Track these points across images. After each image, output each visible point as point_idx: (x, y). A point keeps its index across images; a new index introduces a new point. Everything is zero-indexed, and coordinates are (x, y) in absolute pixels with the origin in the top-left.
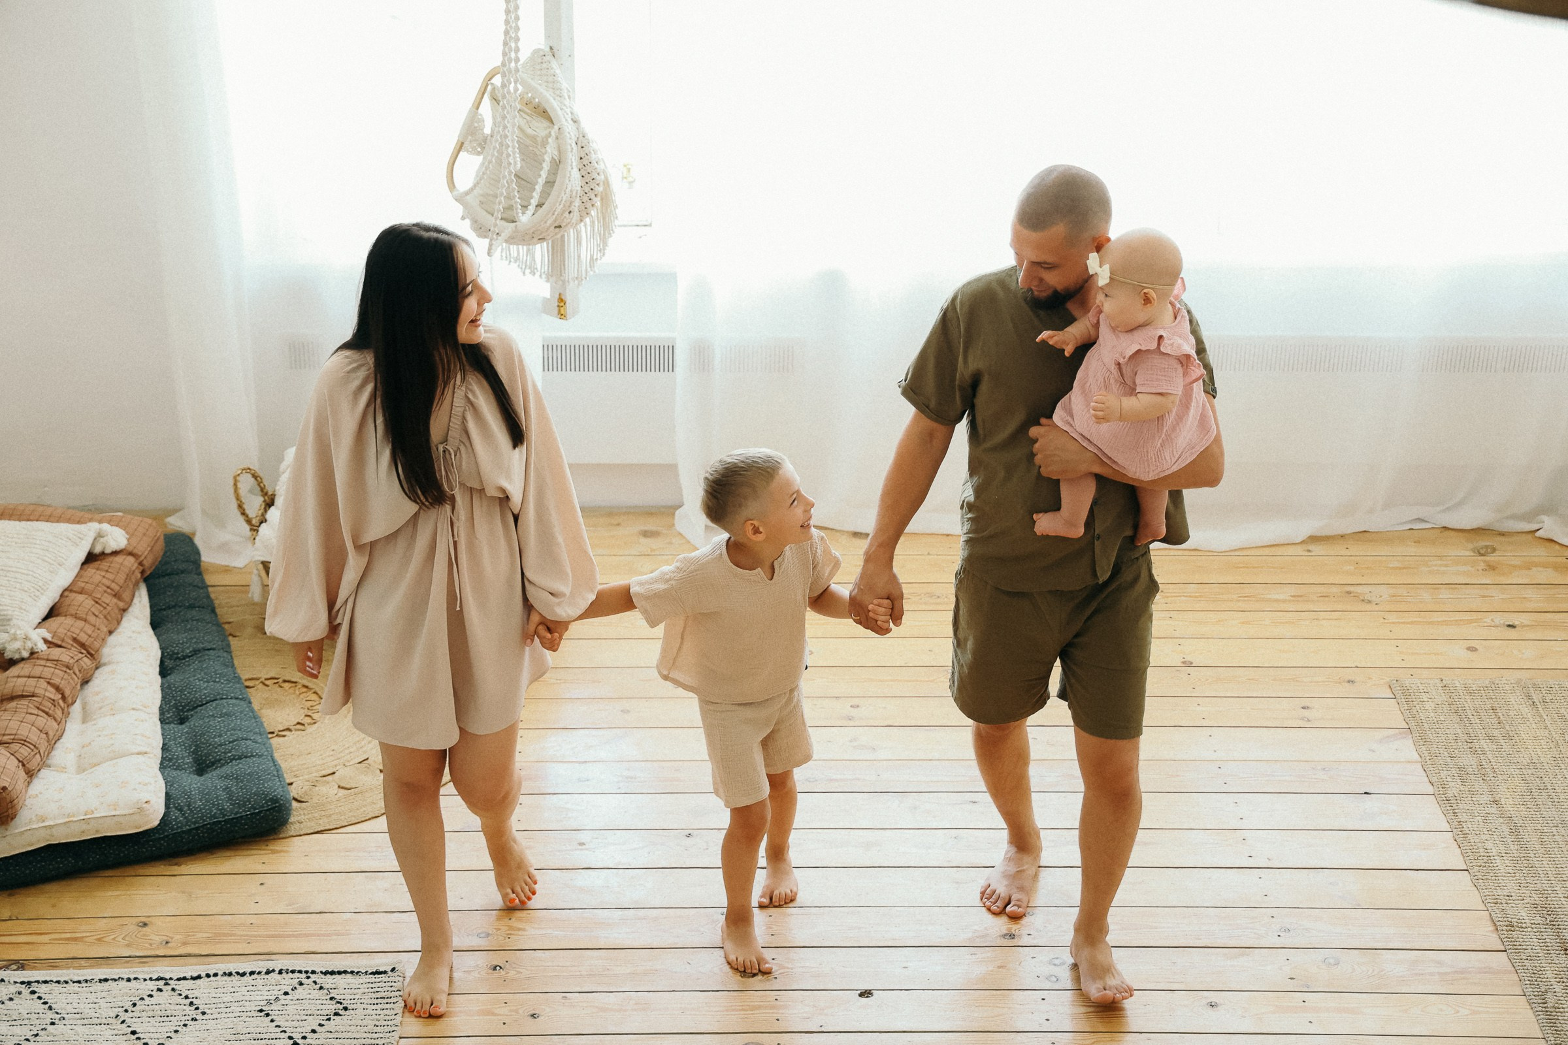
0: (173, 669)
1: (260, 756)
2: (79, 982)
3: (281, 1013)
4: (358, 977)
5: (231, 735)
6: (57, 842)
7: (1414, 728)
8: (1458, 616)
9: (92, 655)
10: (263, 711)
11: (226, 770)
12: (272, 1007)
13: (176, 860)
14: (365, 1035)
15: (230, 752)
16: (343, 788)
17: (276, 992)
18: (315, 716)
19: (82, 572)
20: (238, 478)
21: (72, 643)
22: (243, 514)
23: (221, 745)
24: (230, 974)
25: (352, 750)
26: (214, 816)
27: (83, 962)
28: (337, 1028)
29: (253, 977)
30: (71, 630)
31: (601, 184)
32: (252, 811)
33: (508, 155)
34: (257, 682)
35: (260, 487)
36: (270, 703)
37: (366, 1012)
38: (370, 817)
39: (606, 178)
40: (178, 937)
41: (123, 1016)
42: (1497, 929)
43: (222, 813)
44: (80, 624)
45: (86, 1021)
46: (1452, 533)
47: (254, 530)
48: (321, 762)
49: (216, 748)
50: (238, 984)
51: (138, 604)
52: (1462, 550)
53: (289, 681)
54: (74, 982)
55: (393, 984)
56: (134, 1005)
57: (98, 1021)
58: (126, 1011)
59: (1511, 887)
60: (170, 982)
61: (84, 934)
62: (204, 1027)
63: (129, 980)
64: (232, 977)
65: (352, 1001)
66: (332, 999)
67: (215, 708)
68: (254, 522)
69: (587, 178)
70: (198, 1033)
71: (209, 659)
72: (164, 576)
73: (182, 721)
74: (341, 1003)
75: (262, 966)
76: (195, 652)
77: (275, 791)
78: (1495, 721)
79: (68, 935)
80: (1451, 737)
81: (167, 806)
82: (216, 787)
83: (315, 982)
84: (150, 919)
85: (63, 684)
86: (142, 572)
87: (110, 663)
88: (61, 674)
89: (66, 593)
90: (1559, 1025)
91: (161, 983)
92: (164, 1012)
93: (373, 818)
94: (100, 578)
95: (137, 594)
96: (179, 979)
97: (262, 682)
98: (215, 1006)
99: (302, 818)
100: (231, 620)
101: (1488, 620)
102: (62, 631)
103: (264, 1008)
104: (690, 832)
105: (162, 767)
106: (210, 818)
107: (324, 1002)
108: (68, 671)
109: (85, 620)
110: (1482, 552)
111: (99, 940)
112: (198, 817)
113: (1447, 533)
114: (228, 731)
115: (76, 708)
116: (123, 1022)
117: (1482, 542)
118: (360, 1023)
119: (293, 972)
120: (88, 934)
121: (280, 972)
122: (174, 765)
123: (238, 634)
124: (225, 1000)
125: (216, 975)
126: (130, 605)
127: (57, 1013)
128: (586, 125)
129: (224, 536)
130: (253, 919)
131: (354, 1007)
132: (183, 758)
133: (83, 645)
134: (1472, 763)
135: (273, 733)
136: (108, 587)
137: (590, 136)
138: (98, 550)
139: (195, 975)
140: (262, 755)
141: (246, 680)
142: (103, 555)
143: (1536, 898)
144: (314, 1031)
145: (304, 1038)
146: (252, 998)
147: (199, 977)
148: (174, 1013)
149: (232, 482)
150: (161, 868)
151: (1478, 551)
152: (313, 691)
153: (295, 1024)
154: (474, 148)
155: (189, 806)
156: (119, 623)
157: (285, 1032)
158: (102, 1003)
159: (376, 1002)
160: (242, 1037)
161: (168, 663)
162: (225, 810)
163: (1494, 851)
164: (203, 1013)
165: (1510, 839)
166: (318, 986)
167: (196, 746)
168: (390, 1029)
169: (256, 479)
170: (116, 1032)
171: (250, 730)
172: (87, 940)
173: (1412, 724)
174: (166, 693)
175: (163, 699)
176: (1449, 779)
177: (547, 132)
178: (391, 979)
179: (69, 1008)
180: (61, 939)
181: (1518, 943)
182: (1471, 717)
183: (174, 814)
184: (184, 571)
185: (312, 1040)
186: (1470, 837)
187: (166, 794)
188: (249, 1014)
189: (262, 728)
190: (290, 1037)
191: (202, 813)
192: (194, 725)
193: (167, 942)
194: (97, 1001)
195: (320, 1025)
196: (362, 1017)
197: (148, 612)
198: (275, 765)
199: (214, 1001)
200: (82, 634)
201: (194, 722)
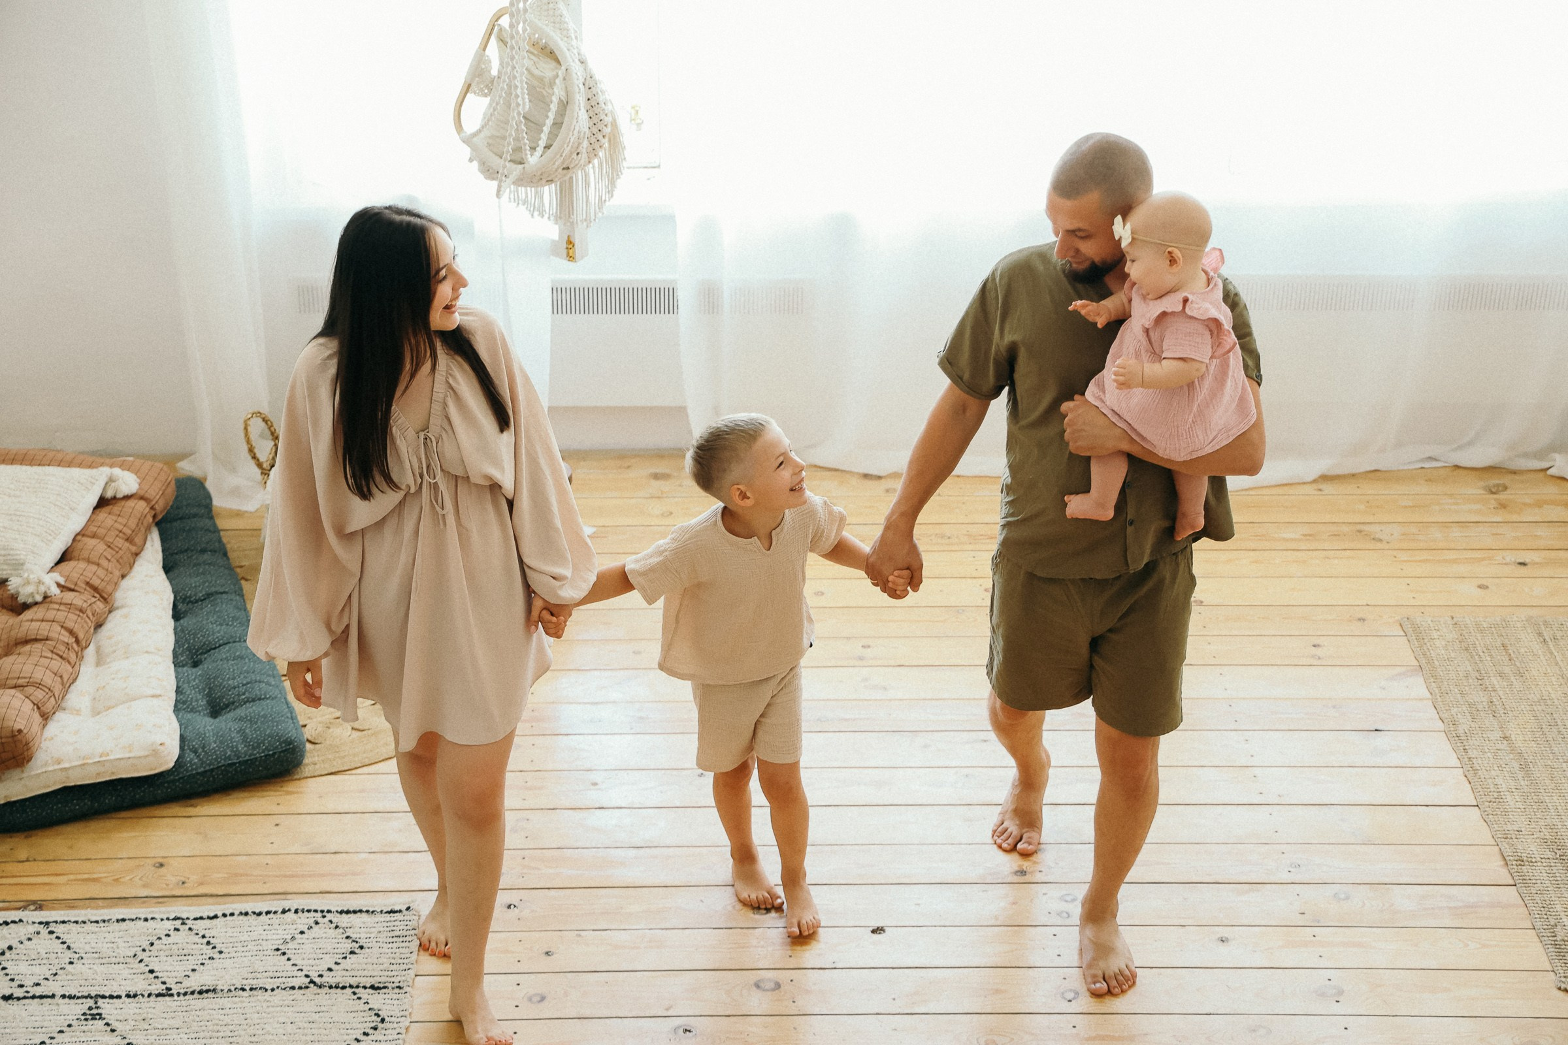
0: (186, 613)
1: (273, 699)
2: (97, 922)
3: (297, 951)
4: (373, 916)
5: (245, 677)
6: (73, 784)
7: (1424, 665)
8: (1470, 555)
9: (105, 599)
11: (240, 712)
12: (289, 946)
13: (193, 802)
14: (381, 973)
15: (244, 694)
16: (356, 730)
17: (293, 932)
19: (94, 516)
20: (248, 422)
21: (85, 587)
22: (254, 457)
23: (234, 688)
24: (246, 914)
26: (229, 758)
27: (100, 903)
28: (353, 966)
29: (269, 916)
30: (84, 574)
31: (609, 126)
32: (266, 753)
33: (517, 96)
35: (271, 431)
37: (381, 950)
38: (383, 758)
39: (614, 120)
40: (193, 878)
41: (141, 955)
42: (1507, 864)
43: (236, 755)
44: (94, 568)
45: (104, 961)
46: (1464, 472)
49: (230, 691)
50: (255, 923)
51: (150, 548)
52: (1474, 488)
54: (91, 922)
55: (408, 923)
56: (152, 944)
57: (117, 960)
58: (144, 950)
59: (1521, 822)
60: (187, 922)
61: (101, 875)
62: (221, 966)
63: (146, 920)
64: (249, 917)
65: (368, 940)
66: (347, 937)
67: (229, 651)
68: (265, 466)
69: (595, 120)
70: (215, 972)
71: (221, 602)
72: (176, 520)
73: (195, 665)
74: (357, 942)
75: (277, 905)
76: (208, 596)
77: (289, 733)
78: (1505, 658)
79: (86, 876)
80: (1462, 674)
81: (182, 748)
82: (230, 729)
83: (331, 921)
84: (166, 860)
85: (76, 628)
86: (154, 517)
87: (122, 607)
88: (75, 617)
89: (79, 538)
91: (178, 923)
92: (181, 951)
93: (386, 759)
94: (113, 522)
95: (149, 538)
96: (196, 919)
98: (231, 945)
99: (316, 759)
100: (243, 564)
101: (1499, 558)
102: (75, 575)
103: (280, 947)
105: (177, 710)
106: (225, 760)
107: (340, 940)
108: (81, 614)
109: (98, 565)
110: (1494, 490)
111: (115, 880)
112: (213, 759)
113: (1459, 471)
114: (241, 673)
115: (90, 651)
116: (141, 961)
117: (1494, 481)
118: (375, 961)
119: (309, 911)
120: (104, 875)
121: (296, 911)
122: (188, 707)
123: (249, 578)
124: (243, 939)
125: (232, 914)
126: (142, 550)
127: (76, 953)
128: (593, 66)
129: (234, 481)
130: (269, 860)
131: (370, 945)
132: (197, 701)
133: (95, 589)
134: (1483, 699)
136: (120, 532)
137: (597, 77)
138: (109, 494)
139: (212, 915)
140: (276, 697)
142: (115, 499)
143: (1546, 833)
144: (330, 970)
145: (321, 976)
146: (269, 937)
147: (216, 917)
148: (192, 952)
149: (242, 427)
150: (175, 809)
151: (1490, 490)
153: (312, 962)
154: (482, 90)
155: (203, 747)
156: (131, 567)
157: (302, 970)
158: (120, 942)
159: (391, 940)
160: (259, 976)
161: (180, 606)
162: (239, 751)
163: (1504, 787)
164: (221, 952)
165: (1520, 775)
166: (334, 925)
167: (209, 688)
168: (405, 967)
169: (266, 423)
170: (134, 971)
171: (264, 674)
172: (104, 880)
173: (1423, 661)
174: (180, 637)
175: (177, 642)
176: (1459, 716)
177: (555, 73)
178: (406, 918)
179: (88, 948)
180: (79, 880)
181: (1528, 878)
182: (1481, 654)
183: (190, 756)
184: (195, 516)
185: (329, 979)
186: (1480, 773)
187: (181, 735)
188: (265, 953)
189: (275, 672)
190: (307, 976)
191: (216, 755)
192: (208, 668)
193: (183, 883)
194: (116, 940)
195: (336, 963)
196: (379, 956)
197: (160, 556)
198: (288, 707)
199: (231, 940)
200: (95, 578)
201: (208, 665)
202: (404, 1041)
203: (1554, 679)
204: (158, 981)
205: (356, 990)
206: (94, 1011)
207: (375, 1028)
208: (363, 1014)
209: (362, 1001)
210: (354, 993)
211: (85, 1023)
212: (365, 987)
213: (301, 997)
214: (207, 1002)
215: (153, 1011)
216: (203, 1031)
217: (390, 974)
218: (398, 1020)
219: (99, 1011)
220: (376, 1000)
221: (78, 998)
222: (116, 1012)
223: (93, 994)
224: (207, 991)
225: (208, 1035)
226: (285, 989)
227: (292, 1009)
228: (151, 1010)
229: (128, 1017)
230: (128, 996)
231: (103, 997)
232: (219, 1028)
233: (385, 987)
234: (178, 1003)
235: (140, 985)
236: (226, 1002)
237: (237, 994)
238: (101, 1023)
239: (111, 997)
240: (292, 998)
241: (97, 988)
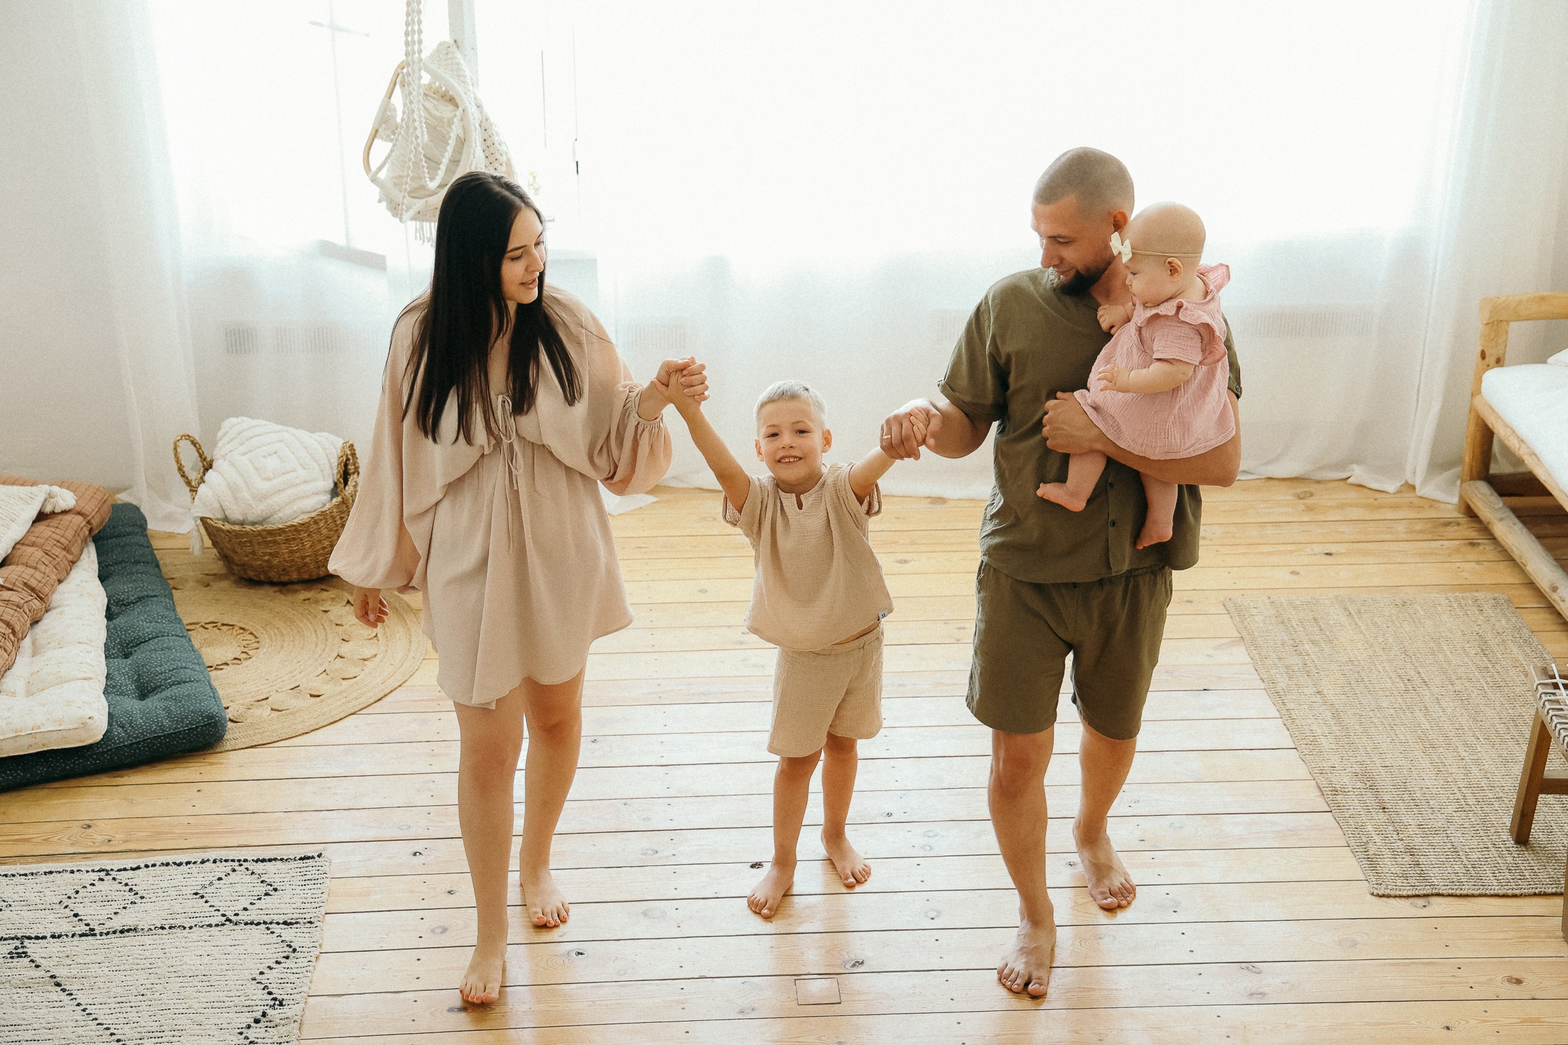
0: (118, 615)
1: (198, 681)
2: (26, 875)
3: (215, 895)
4: (287, 863)
5: (171, 664)
6: (6, 755)
7: (1246, 637)
8: (1282, 548)
9: (41, 599)
10: (203, 649)
11: (167, 693)
12: (207, 890)
13: (120, 773)
14: (294, 911)
15: (170, 678)
16: (275, 710)
17: (211, 879)
18: (250, 652)
19: (33, 529)
20: (178, 443)
21: (22, 587)
22: (183, 476)
23: (161, 673)
24: (168, 864)
25: (284, 679)
26: (155, 732)
27: (30, 859)
28: (267, 906)
29: (189, 866)
30: (23, 576)
31: (504, 165)
32: (190, 727)
33: (415, 129)
34: (198, 626)
35: (199, 453)
36: (210, 643)
37: (294, 892)
38: (300, 733)
39: (508, 159)
40: (118, 836)
41: (66, 902)
42: (1323, 794)
43: (161, 729)
44: (31, 571)
45: (31, 908)
46: (1276, 483)
47: (194, 491)
48: (256, 689)
49: (157, 676)
50: (175, 872)
51: (87, 559)
52: (1285, 495)
53: (227, 625)
54: (20, 875)
55: (320, 868)
56: (77, 892)
57: (43, 907)
58: (69, 898)
59: (1335, 760)
60: (111, 873)
61: (32, 836)
62: (142, 909)
63: (72, 872)
64: (170, 867)
65: (282, 884)
66: (262, 882)
67: (157, 644)
68: (193, 484)
69: (491, 159)
70: (137, 914)
71: (152, 604)
72: (111, 538)
73: (126, 656)
74: (271, 885)
75: (198, 856)
76: (140, 599)
77: (211, 709)
78: (1316, 629)
79: (16, 837)
80: (1279, 643)
81: (110, 724)
82: (156, 707)
83: (247, 869)
84: (94, 822)
85: (13, 621)
86: (91, 530)
87: (59, 606)
88: (12, 612)
89: (18, 546)
90: (1379, 869)
91: (102, 874)
92: (104, 897)
93: (303, 734)
94: (50, 533)
95: (85, 550)
96: (119, 870)
97: (202, 626)
98: (153, 891)
99: (237, 735)
100: (174, 576)
101: (1308, 550)
102: (13, 577)
103: (198, 891)
104: (595, 738)
105: (106, 692)
106: (150, 734)
107: (256, 884)
108: (18, 609)
109: (36, 568)
110: (1302, 496)
111: (45, 840)
112: (139, 733)
113: (1271, 482)
114: (168, 661)
115: (27, 643)
116: (66, 907)
117: (1301, 489)
118: (290, 901)
119: (226, 861)
120: (35, 836)
121: (215, 862)
122: (117, 691)
123: (180, 587)
124: (162, 886)
125: (154, 865)
126: (78, 559)
127: (4, 901)
128: (487, 108)
129: (169, 508)
130: (191, 820)
131: (283, 888)
132: (126, 685)
133: (33, 590)
134: (1298, 662)
135: (212, 667)
136: (58, 541)
137: (492, 119)
138: (48, 509)
139: (135, 866)
140: (200, 680)
141: (187, 625)
142: (53, 514)
143: (1357, 768)
144: (245, 909)
145: (236, 915)
146: (188, 884)
147: (138, 868)
148: (115, 898)
149: (172, 447)
150: (105, 780)
151: (1298, 496)
152: (249, 632)
153: (229, 903)
154: (388, 136)
155: (131, 722)
156: (68, 574)
157: (219, 910)
158: (47, 892)
159: (304, 883)
160: (177, 916)
161: (113, 608)
162: (164, 725)
163: (1319, 732)
164: (142, 898)
165: (1332, 722)
166: (250, 872)
167: (139, 675)
168: (316, 905)
169: (195, 446)
170: (59, 915)
171: (189, 662)
172: (33, 840)
173: (1244, 633)
174: (112, 633)
175: (109, 637)
176: (1278, 676)
177: (454, 113)
178: (317, 864)
179: (16, 897)
180: (10, 841)
181: (1342, 805)
182: (1295, 626)
183: (117, 731)
184: (129, 534)
185: (244, 917)
186: (1297, 721)
187: (109, 713)
188: (185, 897)
189: (200, 661)
190: (223, 915)
191: (143, 729)
192: (137, 658)
193: (109, 841)
194: (42, 890)
195: (251, 904)
196: (291, 896)
197: (96, 566)
198: (211, 689)
199: (152, 887)
200: (32, 580)
201: (139, 656)
202: (314, 967)
203: (1359, 645)
204: (82, 924)
205: (270, 926)
206: (20, 951)
207: (287, 958)
208: (276, 946)
209: (275, 935)
210: (268, 929)
211: (11, 960)
212: (278, 923)
213: (218, 933)
214: (128, 940)
215: (77, 948)
216: (124, 964)
217: (302, 911)
218: (310, 950)
219: (25, 950)
220: (288, 934)
221: (6, 939)
222: (40, 950)
223: (19, 936)
224: (128, 931)
225: (128, 967)
226: (202, 927)
227: (209, 943)
228: (75, 948)
229: (53, 955)
230: (53, 937)
231: (29, 938)
232: (139, 961)
233: (297, 923)
234: (101, 942)
235: (65, 927)
236: (147, 940)
237: (156, 932)
238: (26, 960)
239: (37, 938)
240: (209, 934)
241: (23, 931)
